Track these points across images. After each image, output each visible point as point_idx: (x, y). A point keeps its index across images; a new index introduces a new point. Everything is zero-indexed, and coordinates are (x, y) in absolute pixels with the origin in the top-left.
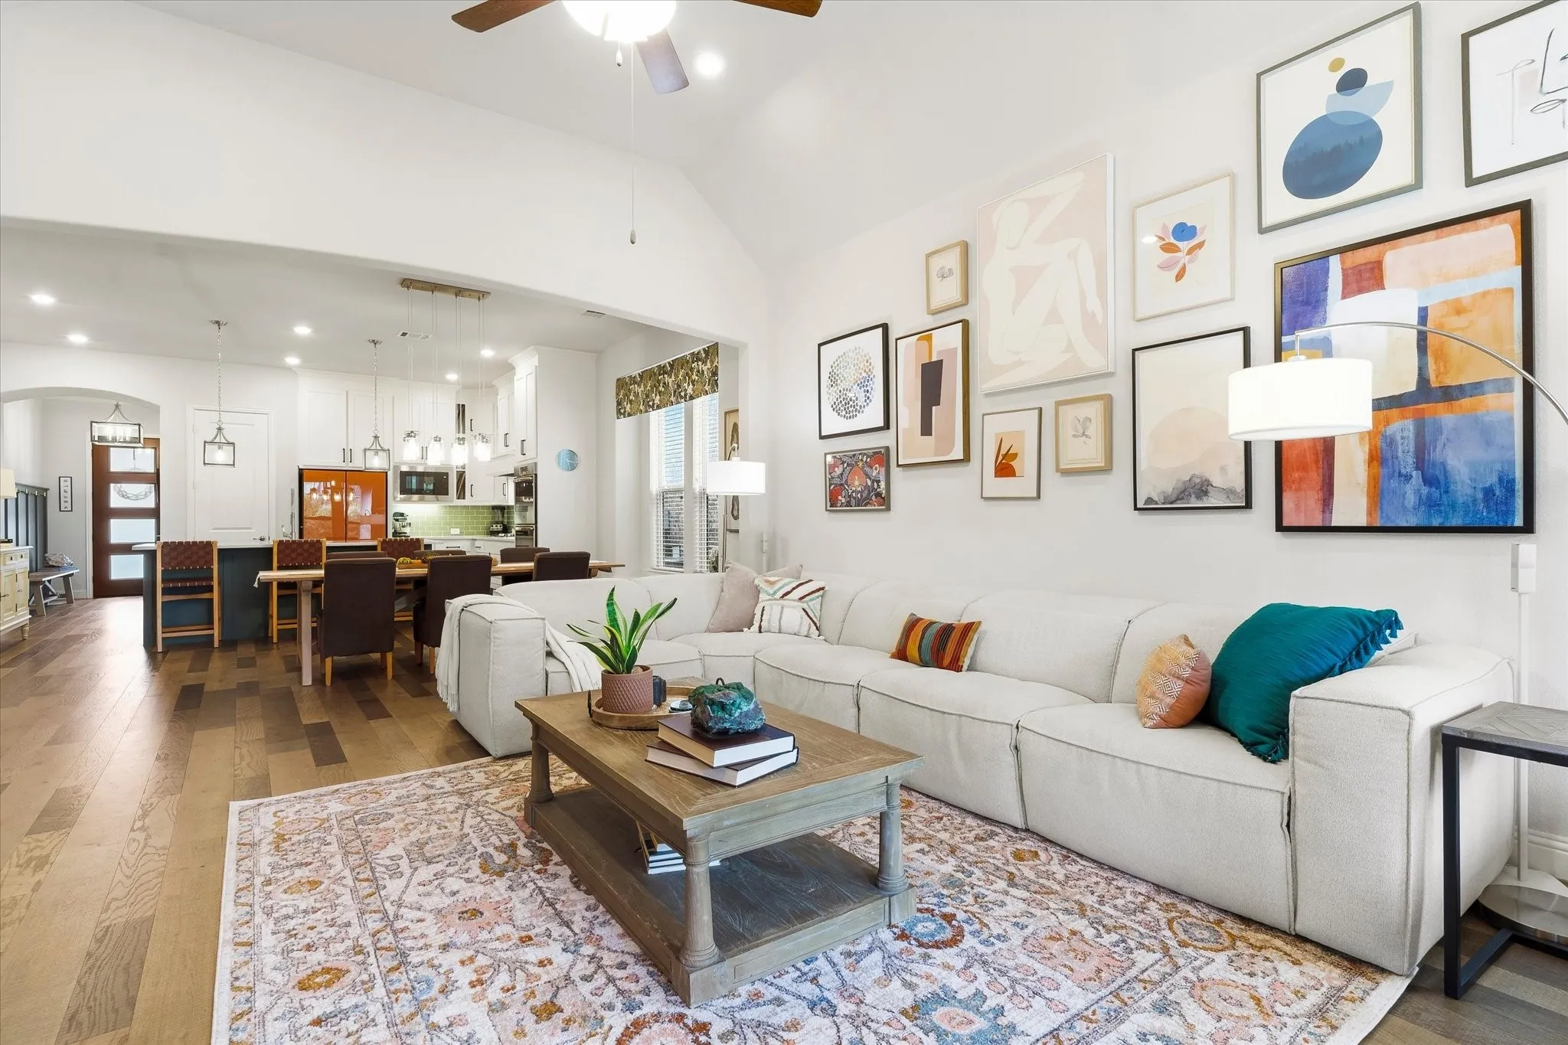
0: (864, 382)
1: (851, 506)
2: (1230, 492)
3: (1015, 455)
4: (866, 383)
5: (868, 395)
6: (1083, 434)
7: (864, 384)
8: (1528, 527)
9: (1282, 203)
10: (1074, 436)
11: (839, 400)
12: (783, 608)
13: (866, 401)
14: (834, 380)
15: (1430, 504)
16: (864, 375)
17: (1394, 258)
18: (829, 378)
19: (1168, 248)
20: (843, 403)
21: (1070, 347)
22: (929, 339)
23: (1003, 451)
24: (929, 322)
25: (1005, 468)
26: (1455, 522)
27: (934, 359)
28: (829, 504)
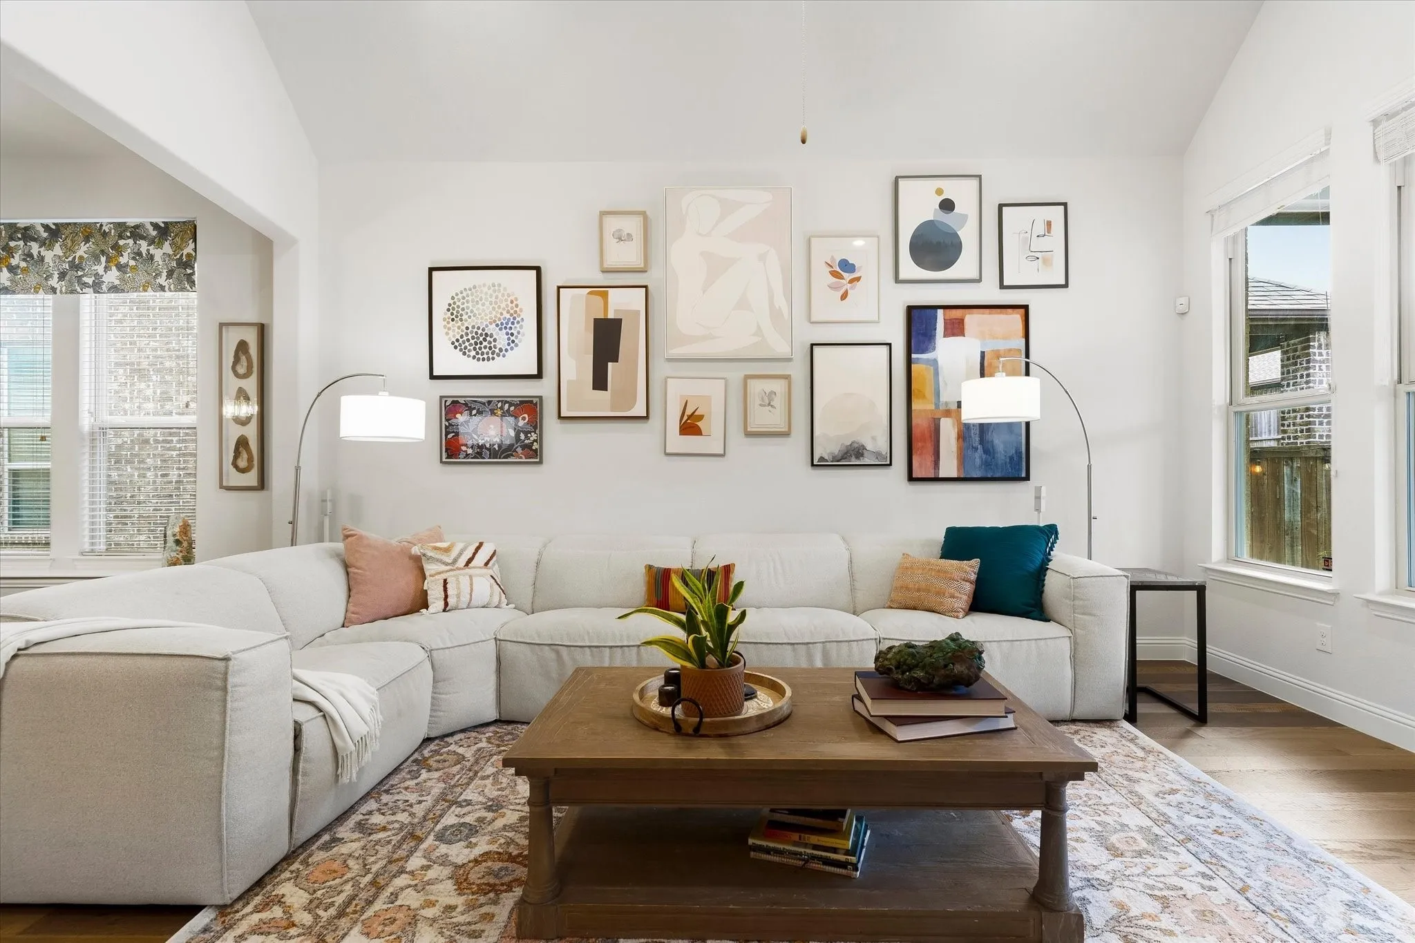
0: (507, 323)
1: (484, 458)
2: (878, 455)
3: (701, 417)
4: (510, 325)
5: (512, 338)
6: (769, 404)
7: (509, 325)
8: (1027, 478)
9: (909, 268)
10: (760, 405)
11: (465, 338)
12: (471, 577)
13: (509, 344)
14: (454, 314)
15: (987, 464)
16: (508, 316)
17: (971, 319)
18: (448, 310)
19: (835, 274)
20: (472, 342)
21: (759, 331)
22: (605, 296)
23: (689, 412)
24: (601, 279)
25: (690, 426)
26: (998, 475)
27: (611, 316)
28: (444, 455)
